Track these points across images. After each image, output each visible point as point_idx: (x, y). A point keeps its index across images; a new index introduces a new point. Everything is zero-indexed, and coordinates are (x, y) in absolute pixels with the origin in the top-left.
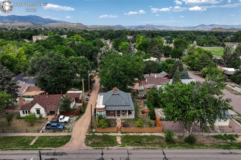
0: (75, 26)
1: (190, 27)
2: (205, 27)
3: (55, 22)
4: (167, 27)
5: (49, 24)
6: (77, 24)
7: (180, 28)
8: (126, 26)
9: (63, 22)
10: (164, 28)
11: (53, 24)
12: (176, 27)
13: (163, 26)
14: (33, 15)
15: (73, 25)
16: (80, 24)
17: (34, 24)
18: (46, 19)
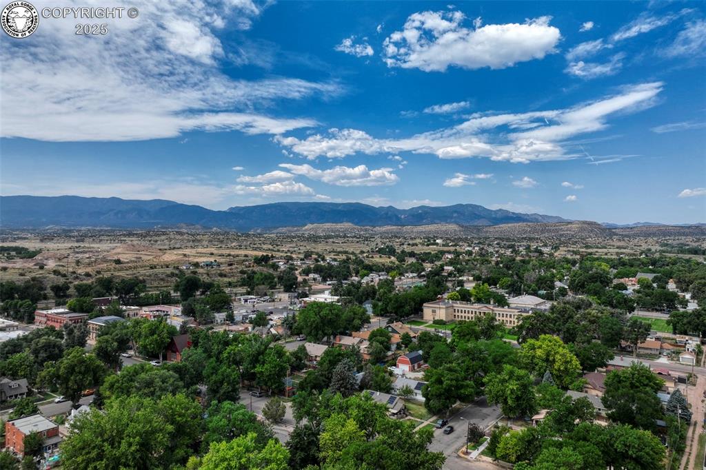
0: (574, 231)
3: (518, 218)
5: (501, 226)
6: (580, 225)
9: (541, 216)
15: (569, 226)
16: (590, 224)
17: (462, 227)
18: (496, 212)
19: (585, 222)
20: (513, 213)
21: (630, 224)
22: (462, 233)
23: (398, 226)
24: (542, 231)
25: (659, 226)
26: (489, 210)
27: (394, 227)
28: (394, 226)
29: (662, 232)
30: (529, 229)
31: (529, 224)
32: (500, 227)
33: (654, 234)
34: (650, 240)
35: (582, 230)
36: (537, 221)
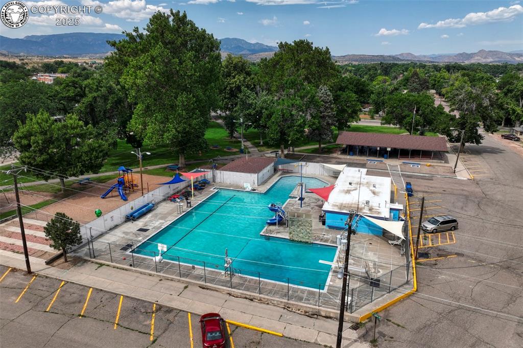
18: (254, 45)
20: (267, 46)
26: (249, 43)
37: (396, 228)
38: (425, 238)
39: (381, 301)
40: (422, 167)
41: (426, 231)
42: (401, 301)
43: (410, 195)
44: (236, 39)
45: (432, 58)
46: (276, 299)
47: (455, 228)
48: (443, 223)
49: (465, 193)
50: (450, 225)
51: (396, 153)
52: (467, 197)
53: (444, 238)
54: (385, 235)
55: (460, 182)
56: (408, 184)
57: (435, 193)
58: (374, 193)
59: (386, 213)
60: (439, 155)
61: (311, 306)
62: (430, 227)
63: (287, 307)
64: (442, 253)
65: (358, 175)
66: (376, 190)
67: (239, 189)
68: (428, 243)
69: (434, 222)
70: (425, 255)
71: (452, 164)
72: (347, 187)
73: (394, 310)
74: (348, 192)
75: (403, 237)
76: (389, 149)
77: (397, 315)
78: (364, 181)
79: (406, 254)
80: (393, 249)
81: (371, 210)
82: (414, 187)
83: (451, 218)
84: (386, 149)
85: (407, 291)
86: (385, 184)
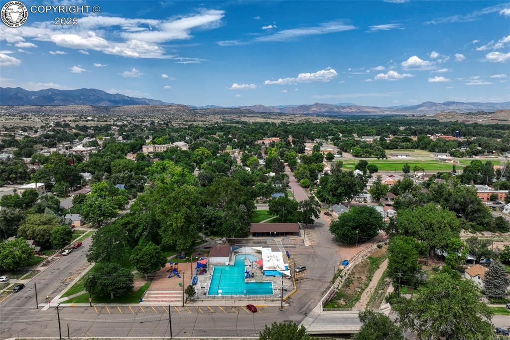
1: (406, 106)
2: (434, 108)
4: (356, 107)
7: (383, 109)
8: (274, 107)
9: (148, 100)
10: (351, 109)
11: (130, 106)
12: (376, 108)
13: (349, 106)
14: (88, 88)
15: (170, 108)
16: (182, 106)
17: (95, 107)
18: (114, 96)
19: (179, 105)
20: (128, 97)
21: (204, 106)
22: (95, 112)
23: (37, 106)
24: (153, 111)
25: (220, 108)
26: (109, 94)
27: (33, 107)
28: (33, 105)
29: (222, 112)
30: (144, 109)
31: (144, 106)
32: (123, 108)
33: (218, 113)
34: (216, 117)
35: (178, 110)
36: (145, 103)
37: (288, 273)
38: (297, 275)
39: (288, 294)
40: (290, 240)
41: (296, 272)
42: (293, 294)
43: (289, 257)
44: (94, 90)
45: (280, 109)
46: (262, 299)
47: (305, 269)
48: (301, 268)
49: (308, 253)
50: (303, 269)
51: (279, 234)
52: (309, 255)
53: (302, 273)
54: (284, 276)
55: (306, 248)
56: (287, 252)
57: (297, 255)
58: (278, 260)
59: (284, 269)
60: (297, 234)
61: (271, 299)
62: (297, 270)
63: (265, 300)
64: (302, 279)
65: (269, 252)
66: (278, 259)
67: (223, 265)
68: (298, 276)
69: (298, 268)
70: (297, 280)
71: (302, 238)
72: (267, 259)
73: (292, 296)
74: (268, 261)
75: (290, 275)
76: (275, 233)
77: (293, 297)
78: (272, 255)
79: (292, 281)
80: (288, 280)
81: (279, 267)
82: (290, 253)
83: (303, 266)
84: (274, 233)
85: (294, 290)
86: (280, 255)
